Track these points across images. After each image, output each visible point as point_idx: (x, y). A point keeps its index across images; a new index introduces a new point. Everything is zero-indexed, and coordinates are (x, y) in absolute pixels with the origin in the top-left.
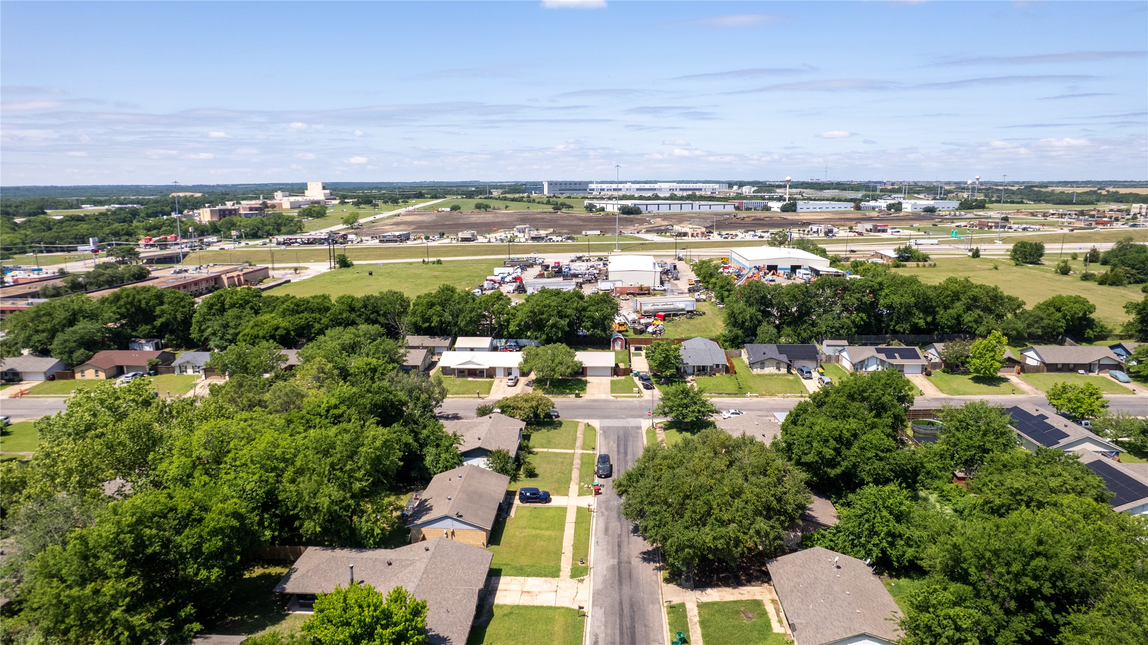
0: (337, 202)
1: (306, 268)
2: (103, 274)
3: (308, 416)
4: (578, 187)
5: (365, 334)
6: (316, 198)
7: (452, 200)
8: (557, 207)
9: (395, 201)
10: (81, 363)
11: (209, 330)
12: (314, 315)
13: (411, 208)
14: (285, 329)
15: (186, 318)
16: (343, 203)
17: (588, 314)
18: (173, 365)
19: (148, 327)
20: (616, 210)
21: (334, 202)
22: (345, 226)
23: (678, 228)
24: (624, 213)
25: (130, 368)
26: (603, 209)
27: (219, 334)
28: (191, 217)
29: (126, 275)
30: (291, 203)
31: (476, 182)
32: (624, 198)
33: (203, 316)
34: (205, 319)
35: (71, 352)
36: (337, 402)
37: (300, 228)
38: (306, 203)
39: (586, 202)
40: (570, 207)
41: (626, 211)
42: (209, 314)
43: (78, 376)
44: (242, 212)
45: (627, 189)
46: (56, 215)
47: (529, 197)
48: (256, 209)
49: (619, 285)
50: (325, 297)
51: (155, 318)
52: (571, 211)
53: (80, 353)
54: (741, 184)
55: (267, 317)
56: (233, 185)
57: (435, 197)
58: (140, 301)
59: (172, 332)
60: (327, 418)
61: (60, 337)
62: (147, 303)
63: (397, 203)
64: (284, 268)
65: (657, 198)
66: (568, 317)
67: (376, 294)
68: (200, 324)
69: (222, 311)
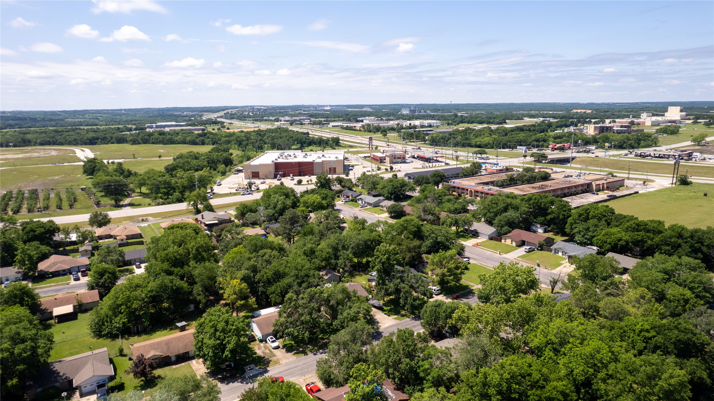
0: (690, 122)
1: (653, 181)
2: (526, 176)
3: (626, 328)
5: (686, 265)
6: (674, 119)
10: (506, 234)
11: (577, 230)
12: (648, 234)
14: (625, 241)
15: (564, 218)
16: (695, 123)
18: (551, 248)
19: (543, 218)
21: (687, 122)
22: (693, 143)
25: (529, 244)
27: (582, 233)
28: (581, 130)
29: (538, 177)
30: (652, 122)
33: (575, 220)
34: (575, 222)
35: (502, 227)
36: (649, 328)
37: (655, 143)
38: (664, 122)
42: (579, 220)
43: (503, 241)
44: (615, 128)
46: (510, 125)
48: (625, 127)
50: (660, 223)
51: (547, 214)
53: (506, 228)
55: (614, 230)
56: (613, 104)
58: (541, 203)
59: (555, 224)
60: (639, 335)
61: (498, 218)
62: (545, 205)
64: (636, 179)
67: (704, 228)
68: (572, 224)
69: (587, 219)
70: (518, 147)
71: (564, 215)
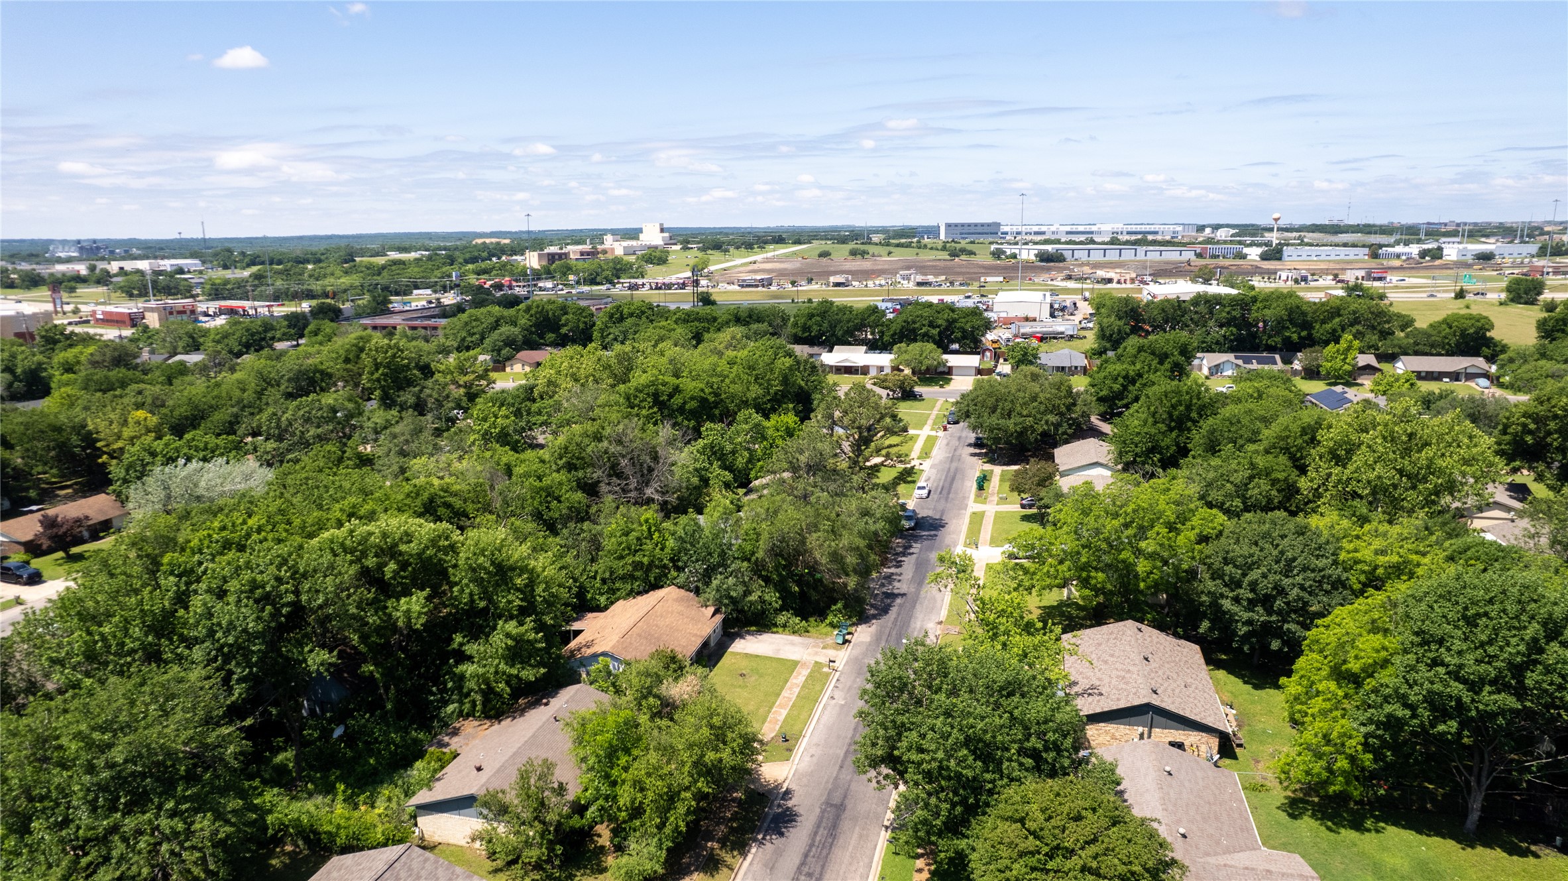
0: (678, 247)
4: (986, 229)
6: (654, 243)
7: (818, 246)
8: (954, 254)
9: (749, 246)
10: (508, 359)
11: (611, 336)
13: (770, 255)
15: (587, 325)
16: (685, 248)
17: (958, 325)
20: (1033, 258)
21: (675, 248)
23: (1101, 273)
24: (1042, 260)
26: (1014, 256)
30: (625, 248)
31: (849, 226)
32: (1046, 242)
33: (604, 325)
35: (499, 351)
37: (642, 272)
38: (643, 248)
39: (993, 247)
40: (971, 253)
41: (1045, 258)
42: (610, 322)
43: (508, 369)
44: (572, 256)
45: (1053, 233)
47: (919, 242)
48: (587, 254)
49: (1004, 315)
51: (561, 326)
52: (972, 258)
53: (506, 351)
54: (1216, 227)
57: (798, 242)
61: (488, 340)
62: (553, 314)
63: (752, 248)
65: (1092, 242)
66: (939, 326)
68: (602, 331)
69: (622, 319)
70: (415, 292)
71: (585, 323)
